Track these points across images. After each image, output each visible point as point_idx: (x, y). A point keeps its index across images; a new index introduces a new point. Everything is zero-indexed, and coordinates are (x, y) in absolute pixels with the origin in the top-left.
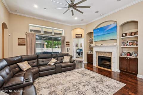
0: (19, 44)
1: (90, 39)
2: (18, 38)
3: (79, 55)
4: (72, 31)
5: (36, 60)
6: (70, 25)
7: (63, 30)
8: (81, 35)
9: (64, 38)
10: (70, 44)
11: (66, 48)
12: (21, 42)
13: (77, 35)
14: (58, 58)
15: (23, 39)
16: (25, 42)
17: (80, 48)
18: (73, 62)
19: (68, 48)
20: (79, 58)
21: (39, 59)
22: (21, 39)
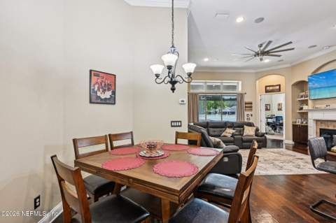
1: (302, 94)
3: (275, 129)
4: (257, 82)
6: (253, 71)
7: (240, 83)
8: (278, 87)
10: (253, 105)
11: (246, 113)
13: (268, 88)
14: (236, 128)
17: (278, 114)
18: (261, 136)
19: (250, 113)
20: (273, 134)
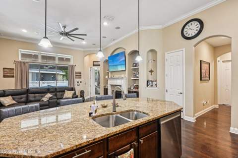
0: (4, 76)
2: (4, 69)
4: (85, 58)
5: (25, 95)
9: (72, 67)
10: (82, 74)
11: (76, 80)
12: (8, 73)
13: (95, 63)
14: (57, 93)
15: (10, 69)
16: (13, 73)
21: (30, 94)
22: (8, 69)
